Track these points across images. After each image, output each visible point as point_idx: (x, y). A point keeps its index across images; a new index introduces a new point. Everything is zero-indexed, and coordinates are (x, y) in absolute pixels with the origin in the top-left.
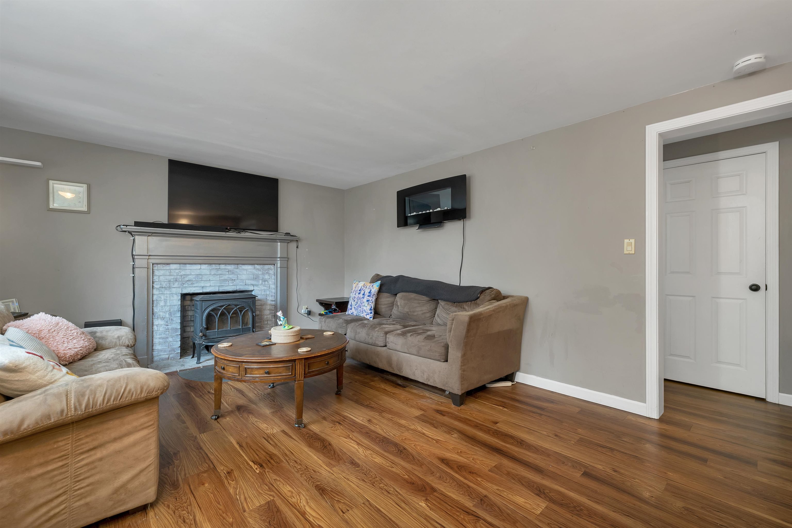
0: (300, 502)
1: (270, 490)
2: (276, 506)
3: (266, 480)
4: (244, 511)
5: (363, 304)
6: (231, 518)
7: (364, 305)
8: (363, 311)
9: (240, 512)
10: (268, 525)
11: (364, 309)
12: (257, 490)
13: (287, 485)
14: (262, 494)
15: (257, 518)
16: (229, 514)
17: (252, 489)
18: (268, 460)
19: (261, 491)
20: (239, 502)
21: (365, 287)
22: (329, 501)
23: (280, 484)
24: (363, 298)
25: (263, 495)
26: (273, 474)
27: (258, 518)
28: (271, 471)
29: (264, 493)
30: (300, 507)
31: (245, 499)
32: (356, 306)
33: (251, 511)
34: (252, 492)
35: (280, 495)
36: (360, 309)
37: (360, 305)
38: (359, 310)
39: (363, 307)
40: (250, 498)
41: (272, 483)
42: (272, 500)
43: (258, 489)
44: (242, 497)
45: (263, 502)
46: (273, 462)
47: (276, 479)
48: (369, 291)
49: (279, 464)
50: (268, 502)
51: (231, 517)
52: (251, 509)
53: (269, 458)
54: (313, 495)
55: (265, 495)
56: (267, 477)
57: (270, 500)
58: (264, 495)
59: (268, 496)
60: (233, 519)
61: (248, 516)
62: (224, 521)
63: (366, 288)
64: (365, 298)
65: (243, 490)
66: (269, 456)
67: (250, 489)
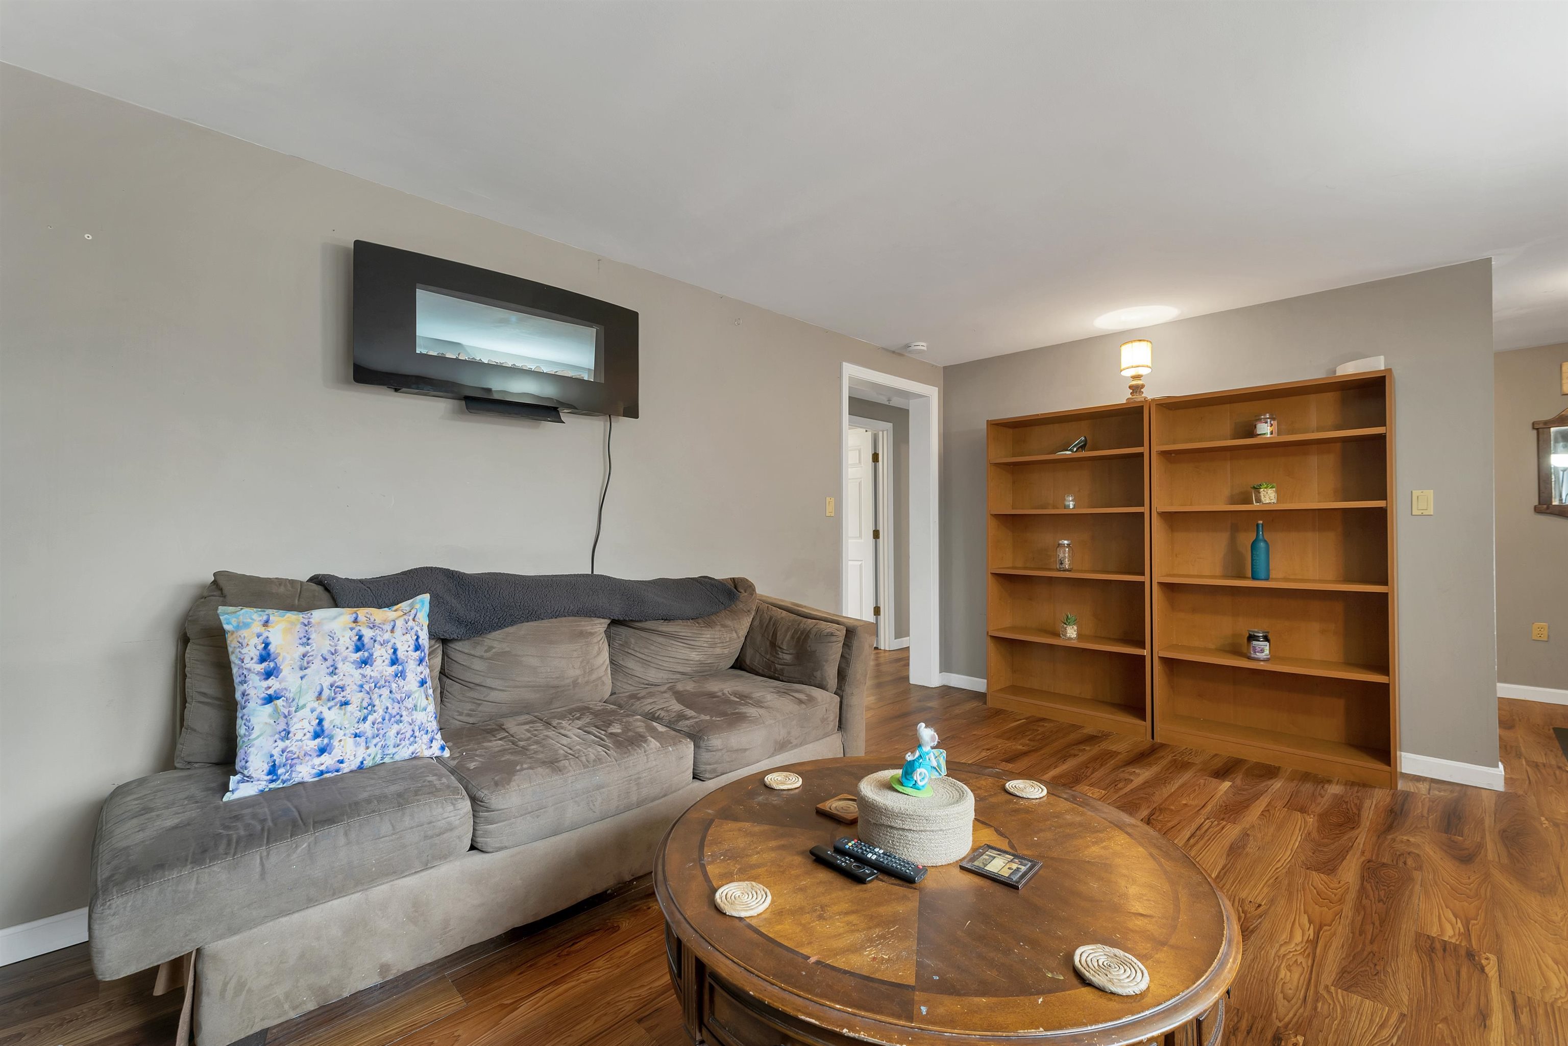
0: (1296, 950)
1: (1317, 998)
2: (1340, 978)
3: (1306, 1014)
4: (1402, 1016)
5: (409, 703)
6: (1439, 1028)
7: (415, 706)
8: (417, 734)
9: (1413, 1022)
10: (1382, 974)
11: (418, 723)
12: (1342, 1018)
13: (1279, 978)
14: (1341, 1007)
15: (1391, 993)
16: (1437, 1035)
17: (1350, 1026)
18: (1248, 1033)
19: (1339, 1010)
20: (1399, 1032)
21: (389, 628)
22: (1254, 921)
23: (1290, 989)
24: (401, 675)
25: (1342, 1003)
26: (1276, 1009)
27: (1388, 991)
28: (1274, 1015)
29: (1337, 1003)
30: (1305, 950)
31: (1382, 1026)
32: (366, 727)
33: (1390, 1006)
34: (1357, 1022)
35: (1313, 981)
36: (396, 728)
37: (394, 712)
38: (392, 733)
39: (410, 714)
40: (1372, 1022)
41: (1300, 1002)
42: (1335, 987)
43: (1339, 1018)
44: (1386, 1033)
45: (1355, 999)
46: (1245, 1020)
47: (1284, 998)
48: (412, 643)
49: (1238, 1010)
50: (1345, 990)
51: (1437, 1029)
52: (1387, 1008)
53: (1241, 1036)
54: (1265, 940)
55: (1338, 999)
56: (1295, 1015)
57: (1339, 990)
58: (1339, 1002)
59: (1334, 995)
60: (1436, 1025)
61: (1404, 1006)
62: (1455, 1035)
63: (392, 631)
64: (410, 676)
65: (1371, 1041)
66: (1232, 1037)
67: (1355, 1031)
